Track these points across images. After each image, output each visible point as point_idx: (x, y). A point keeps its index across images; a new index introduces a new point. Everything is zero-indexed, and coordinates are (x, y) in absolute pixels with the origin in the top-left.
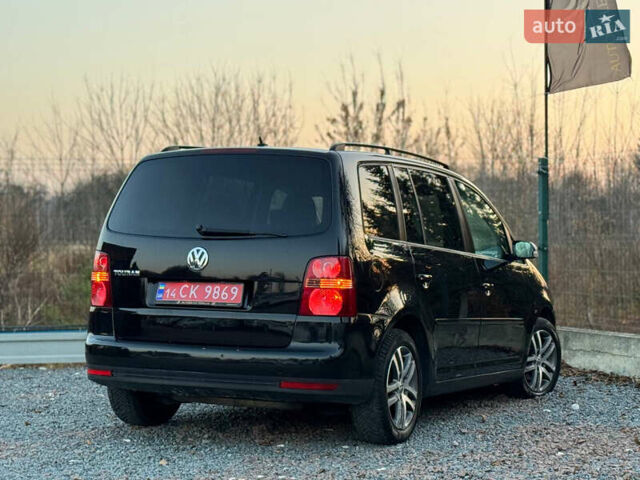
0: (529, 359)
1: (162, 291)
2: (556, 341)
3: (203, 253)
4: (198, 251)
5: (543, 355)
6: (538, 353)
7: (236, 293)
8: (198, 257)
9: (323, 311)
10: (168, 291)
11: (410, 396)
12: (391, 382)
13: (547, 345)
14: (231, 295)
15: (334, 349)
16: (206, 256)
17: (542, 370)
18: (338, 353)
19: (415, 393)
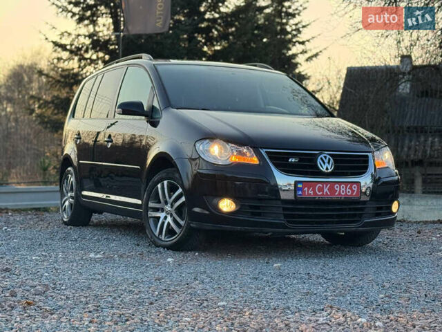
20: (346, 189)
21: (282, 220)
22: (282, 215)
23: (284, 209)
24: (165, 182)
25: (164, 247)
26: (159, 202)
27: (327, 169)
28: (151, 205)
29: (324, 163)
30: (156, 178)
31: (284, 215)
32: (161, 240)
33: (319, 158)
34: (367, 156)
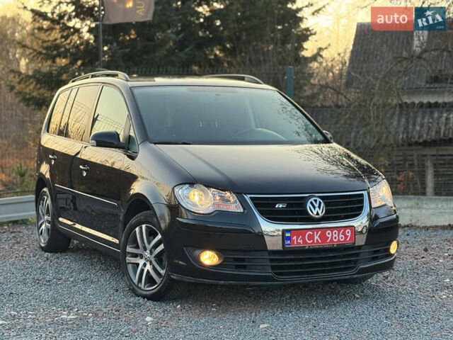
20: (338, 235)
21: (269, 272)
22: (270, 267)
23: (272, 260)
24: (144, 226)
25: (144, 297)
26: (137, 247)
27: (318, 214)
28: (129, 249)
29: (314, 208)
30: (133, 221)
31: (271, 266)
32: (140, 288)
33: (310, 201)
34: (362, 195)
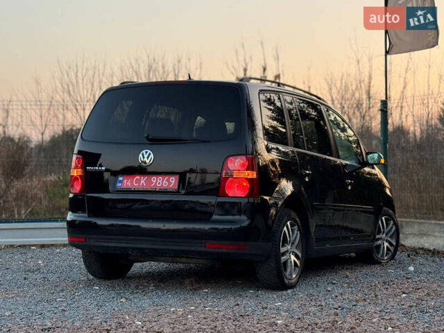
0: (377, 237)
1: (121, 182)
2: (395, 224)
3: (150, 154)
4: (146, 152)
5: (386, 235)
6: (384, 232)
7: (173, 182)
8: (146, 157)
9: (235, 193)
10: (125, 181)
11: (296, 256)
12: (283, 246)
13: (390, 227)
14: (170, 183)
15: (244, 220)
16: (152, 156)
17: (386, 244)
18: (247, 223)
19: (300, 255)
